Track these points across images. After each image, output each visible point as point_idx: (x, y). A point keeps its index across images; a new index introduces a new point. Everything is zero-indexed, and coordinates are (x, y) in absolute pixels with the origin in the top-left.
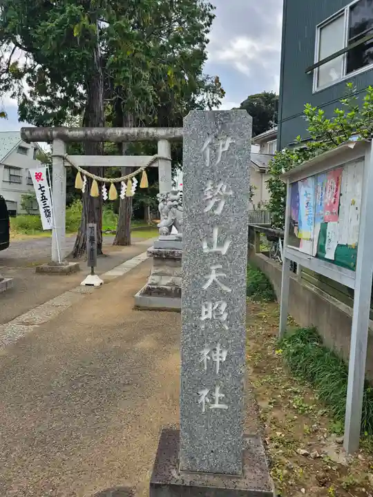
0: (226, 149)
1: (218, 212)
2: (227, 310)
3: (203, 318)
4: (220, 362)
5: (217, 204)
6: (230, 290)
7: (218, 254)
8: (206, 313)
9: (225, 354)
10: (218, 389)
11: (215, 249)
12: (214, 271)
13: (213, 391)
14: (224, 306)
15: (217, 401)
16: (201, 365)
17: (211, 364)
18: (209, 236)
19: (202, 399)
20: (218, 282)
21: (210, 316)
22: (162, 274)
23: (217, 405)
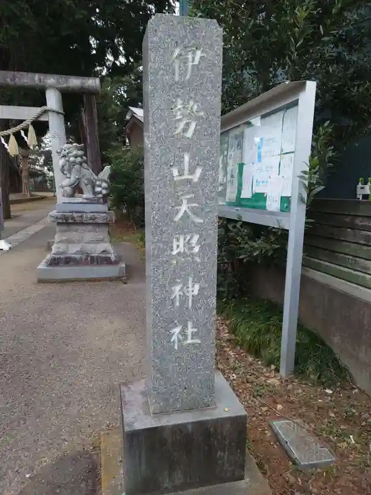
0: (196, 62)
1: (189, 134)
2: (199, 242)
3: (175, 253)
4: (193, 296)
5: (188, 124)
6: (201, 221)
7: (189, 181)
8: (178, 246)
9: (197, 287)
10: (190, 325)
11: (186, 176)
12: (185, 202)
13: (185, 326)
14: (196, 238)
15: (189, 337)
16: (173, 302)
17: (184, 299)
18: (180, 161)
19: (174, 338)
20: (190, 213)
21: (181, 249)
22: (69, 242)
23: (189, 341)
